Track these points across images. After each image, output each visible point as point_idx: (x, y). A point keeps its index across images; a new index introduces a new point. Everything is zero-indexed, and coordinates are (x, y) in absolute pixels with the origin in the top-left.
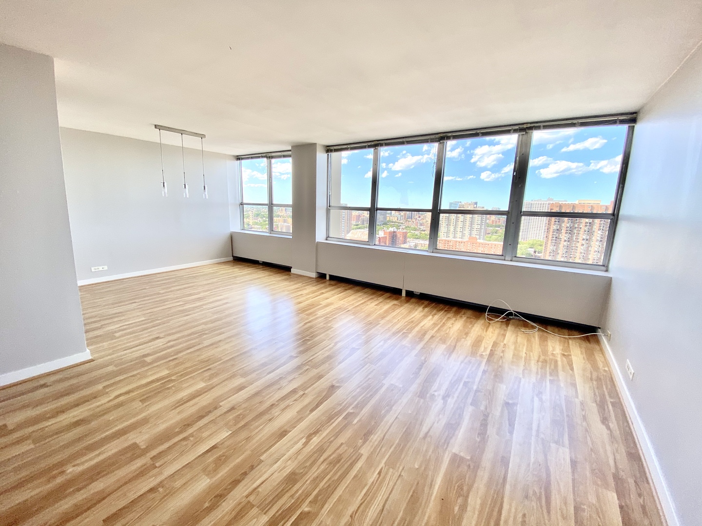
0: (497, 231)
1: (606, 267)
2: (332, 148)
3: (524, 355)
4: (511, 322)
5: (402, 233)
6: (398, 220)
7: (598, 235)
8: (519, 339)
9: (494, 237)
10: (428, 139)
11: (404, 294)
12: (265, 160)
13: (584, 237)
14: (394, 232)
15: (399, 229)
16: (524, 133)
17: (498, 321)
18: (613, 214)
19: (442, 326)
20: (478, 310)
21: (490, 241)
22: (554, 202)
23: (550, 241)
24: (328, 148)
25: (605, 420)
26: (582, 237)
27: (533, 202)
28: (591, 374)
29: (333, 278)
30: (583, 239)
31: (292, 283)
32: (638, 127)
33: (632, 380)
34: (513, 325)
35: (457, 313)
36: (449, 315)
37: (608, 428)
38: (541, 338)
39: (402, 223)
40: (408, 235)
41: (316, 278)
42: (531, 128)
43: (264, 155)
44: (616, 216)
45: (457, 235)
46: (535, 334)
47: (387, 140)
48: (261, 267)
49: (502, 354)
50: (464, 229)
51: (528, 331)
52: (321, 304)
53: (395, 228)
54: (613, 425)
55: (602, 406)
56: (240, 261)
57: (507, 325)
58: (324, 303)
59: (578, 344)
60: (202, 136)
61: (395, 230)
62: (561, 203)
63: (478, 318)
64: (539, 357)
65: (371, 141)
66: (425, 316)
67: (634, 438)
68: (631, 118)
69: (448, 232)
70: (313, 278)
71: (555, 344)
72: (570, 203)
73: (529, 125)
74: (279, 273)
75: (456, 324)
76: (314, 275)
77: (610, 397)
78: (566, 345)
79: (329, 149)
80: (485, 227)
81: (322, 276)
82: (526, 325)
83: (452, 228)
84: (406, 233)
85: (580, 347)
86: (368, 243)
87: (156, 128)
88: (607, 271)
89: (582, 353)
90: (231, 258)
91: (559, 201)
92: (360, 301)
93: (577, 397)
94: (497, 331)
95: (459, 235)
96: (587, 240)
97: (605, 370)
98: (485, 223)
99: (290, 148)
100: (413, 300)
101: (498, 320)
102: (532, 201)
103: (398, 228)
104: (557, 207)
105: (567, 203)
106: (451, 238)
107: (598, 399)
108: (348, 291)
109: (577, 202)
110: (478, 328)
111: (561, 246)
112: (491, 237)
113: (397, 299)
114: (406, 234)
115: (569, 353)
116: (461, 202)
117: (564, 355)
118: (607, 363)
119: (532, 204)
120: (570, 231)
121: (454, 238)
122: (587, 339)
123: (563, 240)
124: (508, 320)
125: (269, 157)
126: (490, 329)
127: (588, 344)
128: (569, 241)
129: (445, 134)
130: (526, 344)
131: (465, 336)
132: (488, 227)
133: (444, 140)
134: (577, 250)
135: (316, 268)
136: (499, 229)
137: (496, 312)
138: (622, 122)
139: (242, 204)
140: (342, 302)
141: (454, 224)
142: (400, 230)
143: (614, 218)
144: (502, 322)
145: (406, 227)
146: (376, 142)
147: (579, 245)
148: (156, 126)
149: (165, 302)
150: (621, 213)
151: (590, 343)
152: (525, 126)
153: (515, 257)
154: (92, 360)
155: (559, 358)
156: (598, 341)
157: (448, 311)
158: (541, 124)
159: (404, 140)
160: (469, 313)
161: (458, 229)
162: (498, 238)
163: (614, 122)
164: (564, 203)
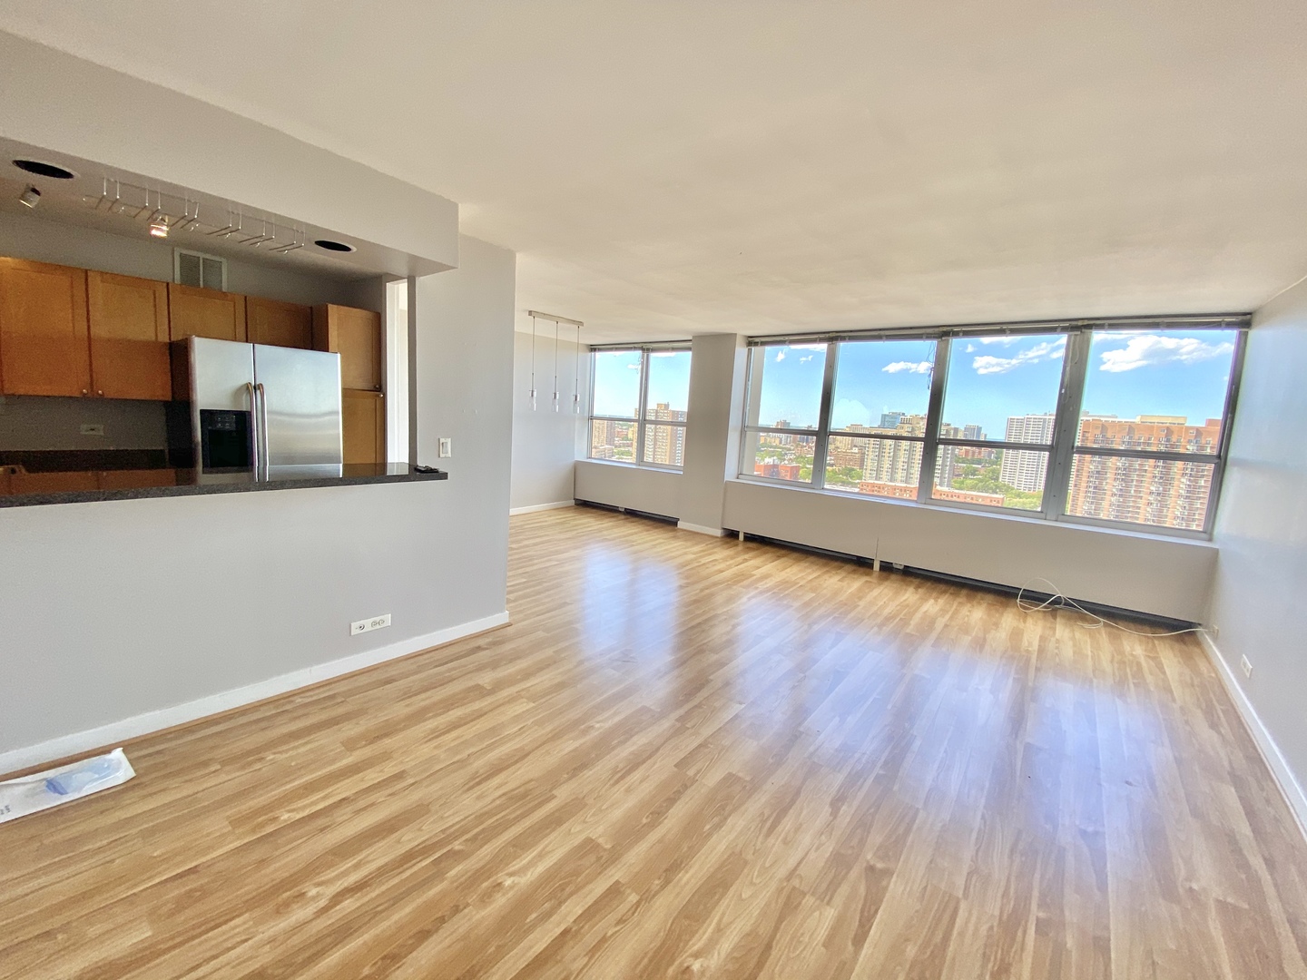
0: (976, 470)
1: (1208, 533)
2: (757, 340)
3: (1090, 653)
4: (1059, 612)
5: (789, 469)
6: (780, 443)
7: (1181, 486)
8: (1078, 635)
9: (968, 481)
10: (922, 334)
11: (877, 566)
12: (639, 353)
13: (1153, 488)
14: (775, 466)
15: (785, 460)
16: (1079, 333)
17: (1038, 611)
18: (1219, 457)
19: (954, 614)
20: (1004, 594)
21: (960, 489)
22: (1090, 419)
23: (1082, 494)
24: (751, 339)
25: (1214, 726)
26: (1148, 488)
27: (1048, 417)
28: (1192, 678)
29: (750, 538)
30: (1151, 493)
31: (689, 544)
32: (1253, 334)
33: (1250, 678)
34: (1063, 617)
35: (970, 598)
36: (959, 600)
37: (1219, 733)
38: (1109, 634)
39: (790, 450)
40: (801, 472)
41: (722, 537)
42: (1089, 327)
43: (640, 345)
44: (1223, 460)
45: (896, 475)
46: (1101, 629)
47: (851, 331)
48: (623, 517)
49: (1056, 651)
50: (910, 465)
51: (1087, 626)
52: (754, 575)
53: (775, 458)
54: (1225, 730)
55: (1209, 712)
56: (585, 505)
57: (1054, 617)
58: (758, 573)
59: (1167, 645)
60: (580, 323)
61: (777, 462)
62: (1103, 419)
63: (1005, 606)
64: (1113, 657)
65: (824, 333)
66: (924, 600)
67: (1254, 744)
68: (1244, 321)
69: (879, 469)
70: (717, 537)
71: (1134, 645)
72: (1123, 420)
73: (1086, 322)
74: (656, 528)
75: (976, 613)
76: (719, 533)
77: (1220, 704)
78: (1150, 645)
79: (752, 342)
80: (951, 462)
81: (731, 535)
82: (1083, 618)
83: (886, 464)
84: (797, 469)
85: (1172, 648)
86: (812, 486)
87: (530, 315)
88: (1210, 540)
89: (1175, 656)
90: (572, 502)
91: (1101, 416)
92: (810, 574)
93: (1174, 700)
94: (1041, 624)
95: (900, 475)
96: (1159, 494)
97: (1211, 677)
98: (952, 454)
99: (690, 338)
100: (893, 577)
101: (1038, 608)
102: (1046, 414)
103: (782, 459)
104: (1097, 428)
105: (1117, 420)
106: (884, 480)
107: (1204, 706)
108: (783, 560)
109: (1137, 420)
110: (1009, 619)
111: (1105, 504)
112: (962, 482)
113: (867, 574)
114: (798, 471)
115: (1156, 655)
116: (903, 414)
117: (1149, 657)
118: (1213, 668)
119: (1044, 422)
120: (1125, 477)
121: (891, 481)
122: (1180, 639)
123: (1109, 493)
124: (1053, 610)
125: (648, 350)
126: (1030, 620)
127: (1184, 647)
128: (1120, 496)
129: (949, 329)
130: (1089, 641)
131: (994, 627)
132: (957, 462)
133: (949, 336)
134: (1138, 513)
135: (722, 523)
136: (980, 466)
137: (1034, 598)
138: (1229, 325)
139: (592, 418)
140: (783, 573)
141: (892, 454)
142: (786, 462)
143: (1221, 462)
144: (1044, 612)
145: (797, 458)
146: (834, 335)
147: (1142, 503)
148: (530, 313)
149: (530, 560)
150: (1231, 455)
151: (1185, 643)
152: (1080, 323)
153: (1061, 516)
154: (509, 625)
155: (1142, 660)
156: (1198, 644)
157: (955, 595)
158: (1107, 322)
159: (882, 333)
160: (990, 598)
161: (900, 465)
162: (977, 484)
163: (1217, 325)
164: (1110, 420)
